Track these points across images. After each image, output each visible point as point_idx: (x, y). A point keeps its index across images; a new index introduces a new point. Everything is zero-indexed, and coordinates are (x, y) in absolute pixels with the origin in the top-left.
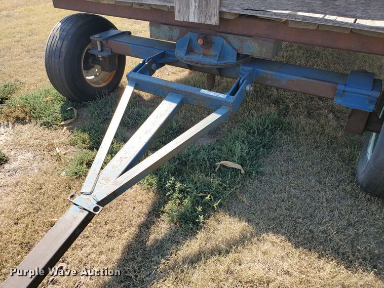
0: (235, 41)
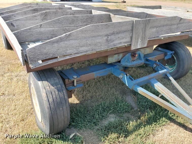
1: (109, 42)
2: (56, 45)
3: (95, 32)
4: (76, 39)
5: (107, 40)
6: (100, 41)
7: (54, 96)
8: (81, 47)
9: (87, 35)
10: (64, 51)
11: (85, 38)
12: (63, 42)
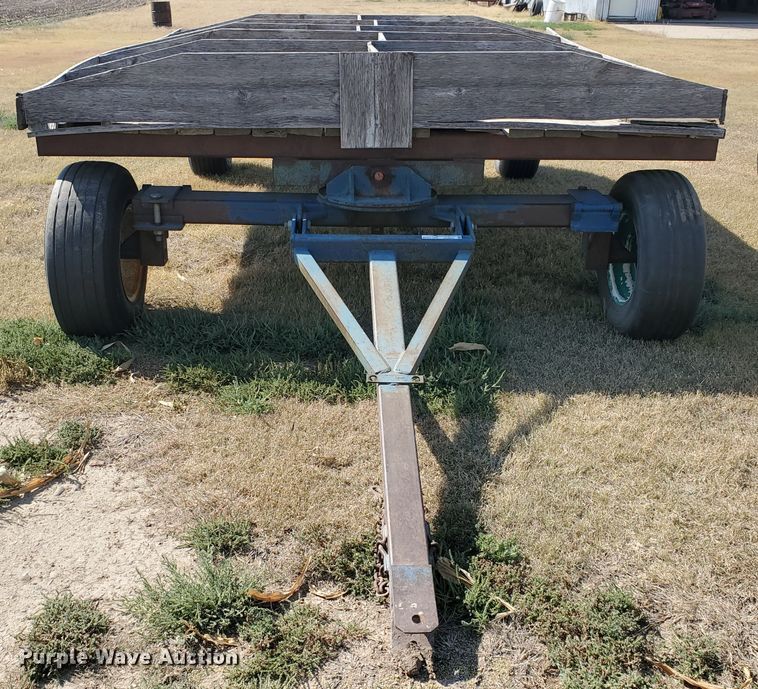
0: (426, 169)
1: (250, 109)
2: (87, 92)
3: (196, 74)
4: (141, 86)
5: (240, 102)
6: (217, 99)
7: (70, 216)
8: (156, 108)
9: (173, 80)
10: (108, 111)
11: (166, 85)
12: (105, 89)
